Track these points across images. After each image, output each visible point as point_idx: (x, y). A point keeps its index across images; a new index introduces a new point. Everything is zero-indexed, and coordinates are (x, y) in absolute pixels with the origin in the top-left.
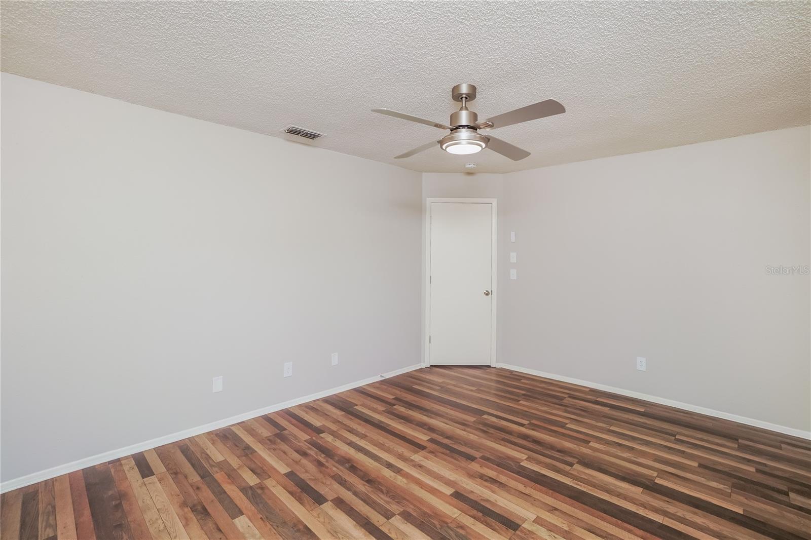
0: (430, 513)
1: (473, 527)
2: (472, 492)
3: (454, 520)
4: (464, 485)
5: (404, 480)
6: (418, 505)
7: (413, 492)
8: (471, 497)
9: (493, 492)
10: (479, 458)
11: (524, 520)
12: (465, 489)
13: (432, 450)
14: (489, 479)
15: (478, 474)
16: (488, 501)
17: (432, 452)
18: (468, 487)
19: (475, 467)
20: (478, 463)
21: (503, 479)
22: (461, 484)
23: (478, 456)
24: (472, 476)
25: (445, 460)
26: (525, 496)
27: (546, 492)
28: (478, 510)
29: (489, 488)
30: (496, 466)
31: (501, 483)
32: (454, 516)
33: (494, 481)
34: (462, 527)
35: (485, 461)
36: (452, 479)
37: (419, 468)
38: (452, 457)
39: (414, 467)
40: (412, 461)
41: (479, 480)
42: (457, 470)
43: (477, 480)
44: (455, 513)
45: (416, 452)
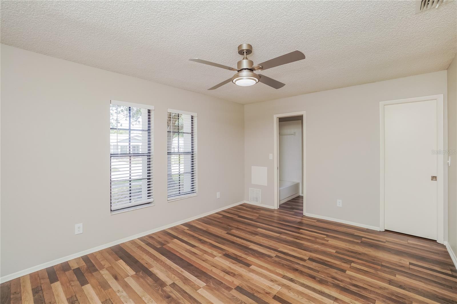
0: (260, 258)
1: (242, 254)
2: (241, 267)
3: (249, 256)
4: (245, 270)
5: (278, 271)
6: (266, 261)
7: (270, 266)
8: (241, 265)
9: (230, 267)
10: (233, 289)
11: (220, 257)
12: (244, 268)
13: (267, 295)
14: (230, 274)
15: (236, 277)
16: (234, 263)
17: (267, 293)
18: (243, 269)
19: (237, 282)
20: (235, 284)
21: (222, 274)
22: (247, 271)
23: (234, 290)
24: (240, 276)
25: (257, 286)
26: (214, 265)
27: (202, 267)
28: (239, 260)
29: (231, 269)
30: (223, 282)
31: (224, 272)
32: (250, 257)
33: (228, 273)
34: (246, 254)
35: (230, 286)
36: (251, 273)
37: (273, 280)
38: (252, 289)
39: (276, 280)
40: (279, 285)
41: (236, 273)
42: (248, 279)
43: (237, 273)
44: (249, 258)
45: (279, 292)
